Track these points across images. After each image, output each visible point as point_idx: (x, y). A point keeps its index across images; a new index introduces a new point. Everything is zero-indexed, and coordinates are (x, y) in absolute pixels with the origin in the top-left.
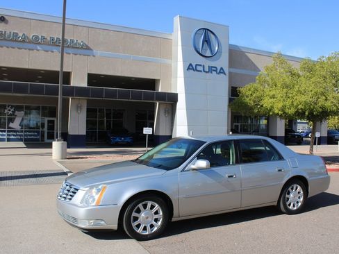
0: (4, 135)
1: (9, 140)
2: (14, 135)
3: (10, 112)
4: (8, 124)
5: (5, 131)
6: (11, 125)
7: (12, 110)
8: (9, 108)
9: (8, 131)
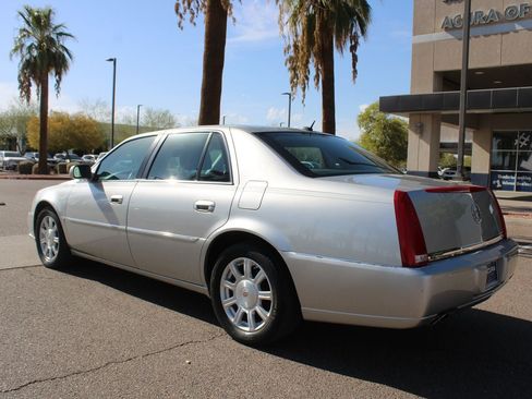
0: (512, 181)
1: (519, 189)
2: (527, 181)
3: (524, 143)
4: (520, 163)
5: (513, 174)
6: (524, 164)
7: (527, 139)
8: (522, 137)
9: (519, 175)
